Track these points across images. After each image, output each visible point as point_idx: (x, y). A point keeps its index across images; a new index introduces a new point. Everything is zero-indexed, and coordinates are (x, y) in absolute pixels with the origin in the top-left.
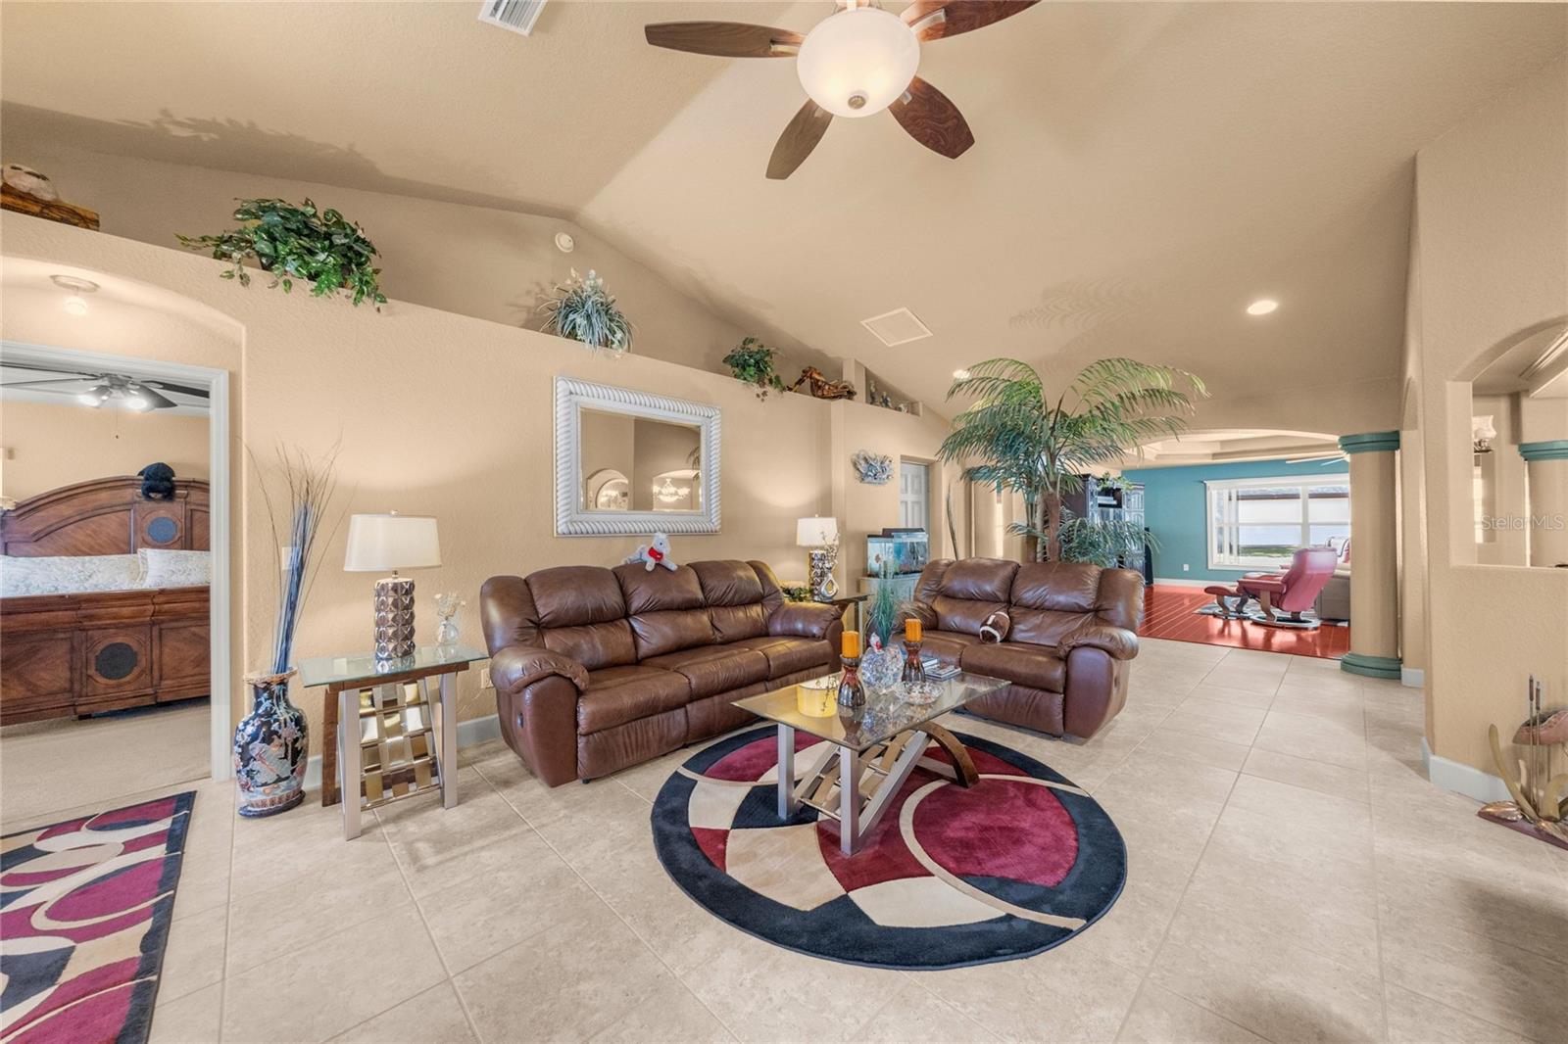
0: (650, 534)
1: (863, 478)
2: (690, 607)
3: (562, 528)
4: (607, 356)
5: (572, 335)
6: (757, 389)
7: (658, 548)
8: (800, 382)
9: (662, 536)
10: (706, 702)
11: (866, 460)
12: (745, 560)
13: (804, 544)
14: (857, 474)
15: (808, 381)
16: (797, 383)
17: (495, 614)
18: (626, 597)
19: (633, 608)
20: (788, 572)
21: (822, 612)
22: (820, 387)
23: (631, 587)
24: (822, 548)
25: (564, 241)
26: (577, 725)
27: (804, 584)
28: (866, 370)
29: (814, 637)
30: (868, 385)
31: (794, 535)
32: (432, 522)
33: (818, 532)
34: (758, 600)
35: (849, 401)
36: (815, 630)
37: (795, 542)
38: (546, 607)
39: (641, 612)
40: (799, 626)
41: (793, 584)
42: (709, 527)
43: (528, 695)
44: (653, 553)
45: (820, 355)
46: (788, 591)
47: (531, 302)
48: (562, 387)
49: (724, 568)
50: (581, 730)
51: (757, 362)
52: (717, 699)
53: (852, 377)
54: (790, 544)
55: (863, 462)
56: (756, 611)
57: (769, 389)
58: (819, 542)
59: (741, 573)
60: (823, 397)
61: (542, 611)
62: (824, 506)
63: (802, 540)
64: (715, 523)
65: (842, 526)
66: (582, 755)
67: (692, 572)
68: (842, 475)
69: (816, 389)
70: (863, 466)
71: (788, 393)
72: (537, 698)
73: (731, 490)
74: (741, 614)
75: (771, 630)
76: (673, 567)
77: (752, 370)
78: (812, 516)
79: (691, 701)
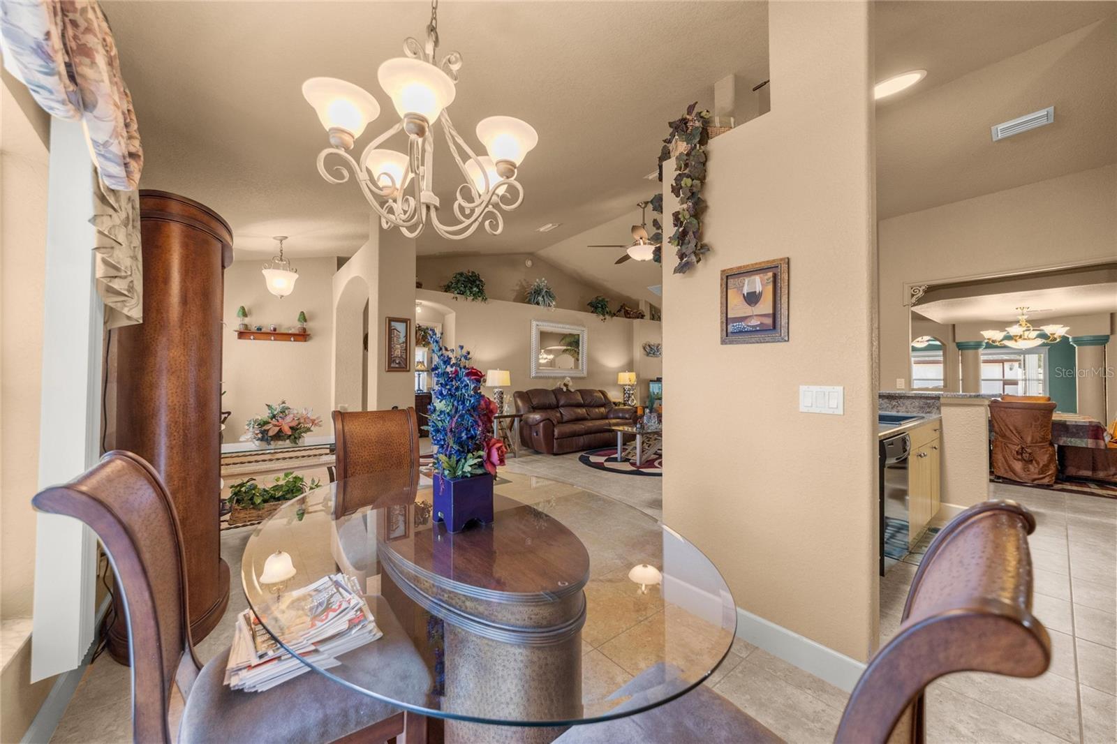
0: (564, 378)
1: (648, 354)
2: (579, 406)
3: (533, 374)
4: (548, 310)
5: (538, 303)
6: (601, 317)
7: (567, 383)
8: (619, 311)
9: (569, 379)
10: (590, 436)
11: (649, 346)
12: (597, 389)
13: (622, 383)
14: (645, 353)
15: (623, 310)
16: (618, 311)
17: (520, 403)
18: (558, 401)
19: (560, 404)
20: (615, 395)
21: (630, 409)
22: (628, 313)
23: (559, 397)
24: (629, 385)
25: (529, 263)
26: (554, 435)
27: (621, 400)
28: (650, 304)
29: (626, 419)
30: (651, 311)
31: (617, 380)
32: (508, 372)
33: (627, 378)
34: (603, 405)
35: (642, 320)
36: (627, 416)
37: (617, 382)
38: (535, 402)
39: (563, 406)
40: (621, 415)
41: (617, 400)
42: (582, 375)
43: (541, 424)
44: (566, 385)
45: (629, 299)
46: (614, 403)
47: (518, 288)
48: (534, 323)
49: (590, 392)
50: (555, 437)
51: (602, 306)
52: (593, 435)
53: (643, 308)
54: (615, 384)
55: (648, 347)
56: (602, 410)
57: (607, 317)
58: (628, 382)
59: (596, 394)
60: (630, 318)
61: (534, 403)
62: (630, 367)
63: (621, 382)
64: (585, 374)
65: (638, 376)
66: (555, 445)
67: (578, 393)
68: (638, 353)
69: (627, 315)
70: (648, 350)
71: (615, 318)
72: (544, 426)
73: (592, 361)
74: (597, 410)
75: (609, 417)
76: (573, 390)
77: (600, 309)
78: (625, 372)
79: (585, 434)
